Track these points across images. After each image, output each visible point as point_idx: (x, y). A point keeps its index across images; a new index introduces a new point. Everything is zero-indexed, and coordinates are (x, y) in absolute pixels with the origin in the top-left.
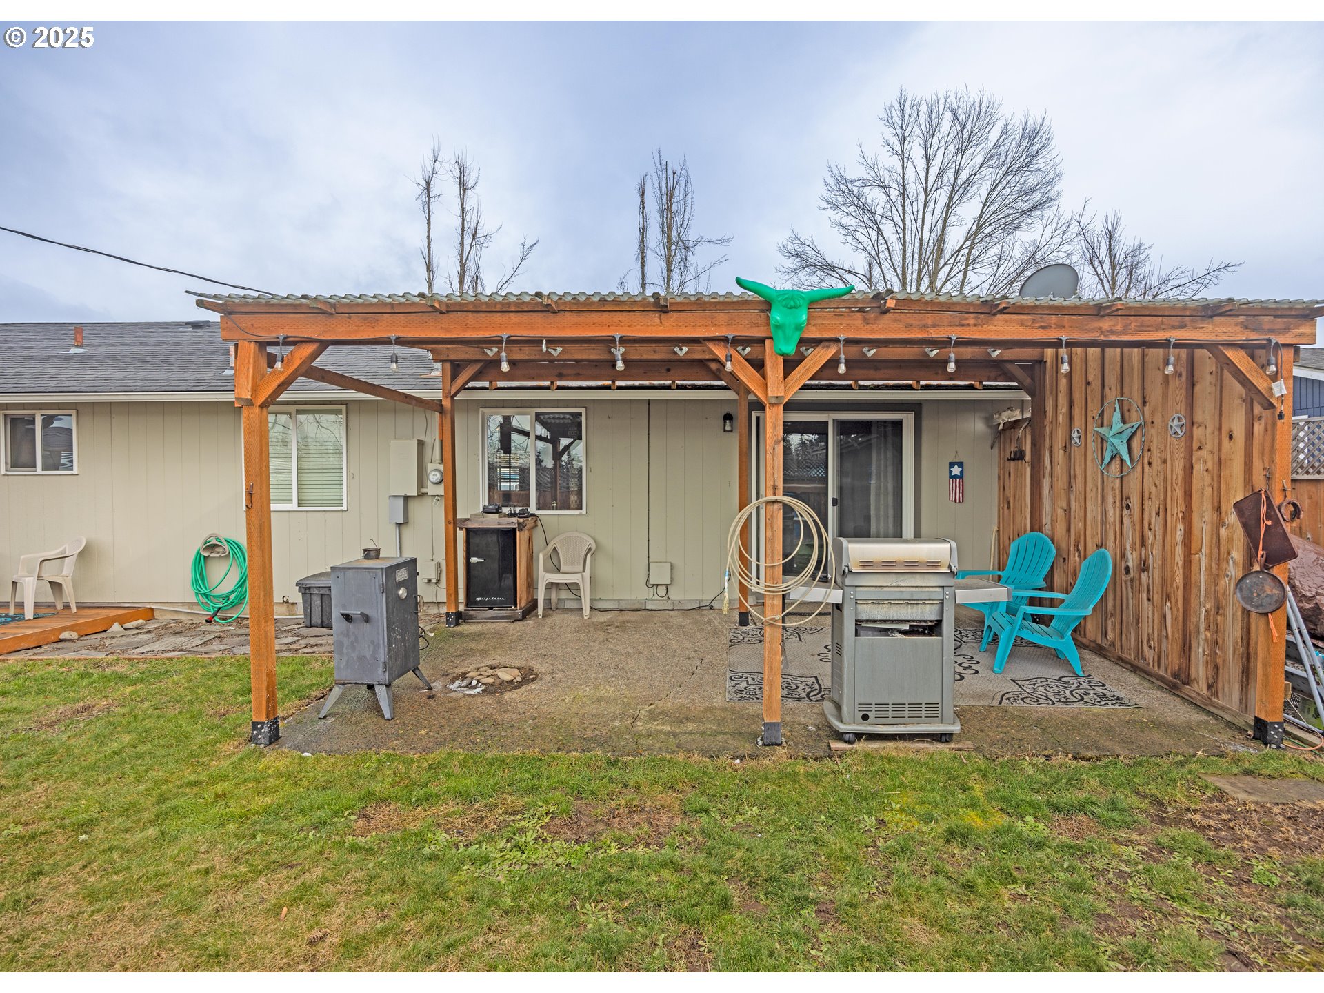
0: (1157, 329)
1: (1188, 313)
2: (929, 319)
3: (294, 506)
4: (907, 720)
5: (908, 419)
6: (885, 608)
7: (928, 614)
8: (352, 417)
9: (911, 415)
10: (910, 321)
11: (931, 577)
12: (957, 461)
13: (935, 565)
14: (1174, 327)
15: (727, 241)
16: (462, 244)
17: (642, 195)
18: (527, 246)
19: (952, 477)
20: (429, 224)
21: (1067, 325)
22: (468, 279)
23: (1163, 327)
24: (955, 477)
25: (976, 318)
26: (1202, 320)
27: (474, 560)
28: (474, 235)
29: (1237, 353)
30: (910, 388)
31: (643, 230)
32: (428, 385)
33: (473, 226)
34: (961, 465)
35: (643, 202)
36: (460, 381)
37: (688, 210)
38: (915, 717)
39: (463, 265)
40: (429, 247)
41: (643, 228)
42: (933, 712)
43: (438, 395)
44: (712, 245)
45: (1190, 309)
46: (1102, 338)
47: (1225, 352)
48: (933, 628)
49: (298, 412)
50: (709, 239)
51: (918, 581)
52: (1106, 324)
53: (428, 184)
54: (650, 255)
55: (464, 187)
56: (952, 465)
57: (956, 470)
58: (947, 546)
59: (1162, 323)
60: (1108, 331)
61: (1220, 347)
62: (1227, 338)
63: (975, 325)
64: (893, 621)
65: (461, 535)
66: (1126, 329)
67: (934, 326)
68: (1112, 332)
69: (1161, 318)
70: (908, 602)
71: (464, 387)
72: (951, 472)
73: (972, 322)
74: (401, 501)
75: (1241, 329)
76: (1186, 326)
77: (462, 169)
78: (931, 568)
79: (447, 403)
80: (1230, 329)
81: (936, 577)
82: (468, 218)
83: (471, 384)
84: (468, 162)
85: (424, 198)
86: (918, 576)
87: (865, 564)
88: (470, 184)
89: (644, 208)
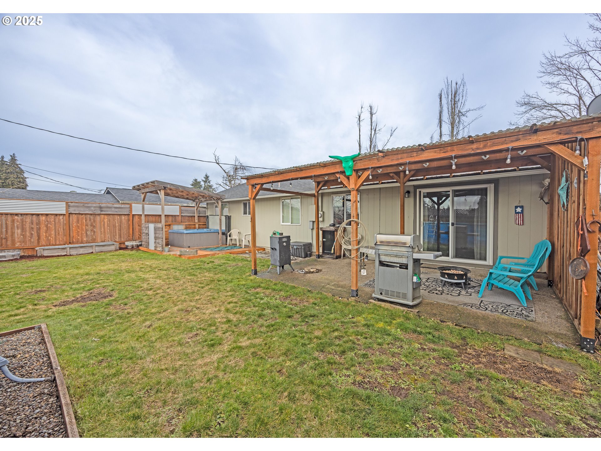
0: (502, 144)
1: (521, 133)
2: (399, 156)
3: (290, 224)
4: (395, 297)
5: (491, 188)
6: (389, 257)
7: (404, 261)
8: (302, 199)
9: (492, 186)
10: (393, 158)
11: (403, 247)
12: (520, 205)
13: (405, 243)
14: (512, 141)
15: (482, 107)
16: (371, 135)
17: (441, 98)
18: (393, 130)
19: (516, 213)
20: (360, 130)
21: (455, 149)
22: (372, 146)
23: (506, 142)
24: (518, 213)
25: (417, 153)
26: (530, 135)
27: (324, 240)
28: (375, 131)
29: (557, 147)
30: (479, 174)
31: (441, 113)
32: (311, 189)
33: (375, 128)
34: (522, 207)
35: (441, 101)
36: (319, 187)
37: (464, 98)
38: (398, 297)
39: (371, 142)
40: (360, 138)
41: (441, 112)
42: (405, 296)
43: (314, 192)
44: (474, 111)
45: (522, 131)
46: (473, 152)
47: (549, 148)
48: (404, 266)
49: (292, 198)
50: (472, 109)
51: (398, 249)
52: (474, 146)
53: (360, 117)
54: (443, 124)
55: (372, 114)
56: (516, 207)
57: (519, 210)
58: (410, 237)
59: (505, 140)
60: (476, 149)
61: (546, 146)
62: (547, 141)
63: (416, 156)
64: (394, 263)
65: (321, 232)
66: (485, 147)
67: (401, 159)
68: (478, 149)
69: (504, 139)
70: (396, 256)
71: (320, 189)
72: (516, 211)
73: (415, 155)
74: (312, 222)
75: (556, 135)
76: (520, 139)
77: (371, 109)
78: (403, 244)
79: (316, 194)
80: (548, 136)
81: (405, 248)
82: (373, 125)
83: (322, 188)
84: (373, 105)
85: (358, 122)
86: (398, 247)
87: (381, 242)
88: (374, 112)
89: (441, 103)
